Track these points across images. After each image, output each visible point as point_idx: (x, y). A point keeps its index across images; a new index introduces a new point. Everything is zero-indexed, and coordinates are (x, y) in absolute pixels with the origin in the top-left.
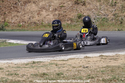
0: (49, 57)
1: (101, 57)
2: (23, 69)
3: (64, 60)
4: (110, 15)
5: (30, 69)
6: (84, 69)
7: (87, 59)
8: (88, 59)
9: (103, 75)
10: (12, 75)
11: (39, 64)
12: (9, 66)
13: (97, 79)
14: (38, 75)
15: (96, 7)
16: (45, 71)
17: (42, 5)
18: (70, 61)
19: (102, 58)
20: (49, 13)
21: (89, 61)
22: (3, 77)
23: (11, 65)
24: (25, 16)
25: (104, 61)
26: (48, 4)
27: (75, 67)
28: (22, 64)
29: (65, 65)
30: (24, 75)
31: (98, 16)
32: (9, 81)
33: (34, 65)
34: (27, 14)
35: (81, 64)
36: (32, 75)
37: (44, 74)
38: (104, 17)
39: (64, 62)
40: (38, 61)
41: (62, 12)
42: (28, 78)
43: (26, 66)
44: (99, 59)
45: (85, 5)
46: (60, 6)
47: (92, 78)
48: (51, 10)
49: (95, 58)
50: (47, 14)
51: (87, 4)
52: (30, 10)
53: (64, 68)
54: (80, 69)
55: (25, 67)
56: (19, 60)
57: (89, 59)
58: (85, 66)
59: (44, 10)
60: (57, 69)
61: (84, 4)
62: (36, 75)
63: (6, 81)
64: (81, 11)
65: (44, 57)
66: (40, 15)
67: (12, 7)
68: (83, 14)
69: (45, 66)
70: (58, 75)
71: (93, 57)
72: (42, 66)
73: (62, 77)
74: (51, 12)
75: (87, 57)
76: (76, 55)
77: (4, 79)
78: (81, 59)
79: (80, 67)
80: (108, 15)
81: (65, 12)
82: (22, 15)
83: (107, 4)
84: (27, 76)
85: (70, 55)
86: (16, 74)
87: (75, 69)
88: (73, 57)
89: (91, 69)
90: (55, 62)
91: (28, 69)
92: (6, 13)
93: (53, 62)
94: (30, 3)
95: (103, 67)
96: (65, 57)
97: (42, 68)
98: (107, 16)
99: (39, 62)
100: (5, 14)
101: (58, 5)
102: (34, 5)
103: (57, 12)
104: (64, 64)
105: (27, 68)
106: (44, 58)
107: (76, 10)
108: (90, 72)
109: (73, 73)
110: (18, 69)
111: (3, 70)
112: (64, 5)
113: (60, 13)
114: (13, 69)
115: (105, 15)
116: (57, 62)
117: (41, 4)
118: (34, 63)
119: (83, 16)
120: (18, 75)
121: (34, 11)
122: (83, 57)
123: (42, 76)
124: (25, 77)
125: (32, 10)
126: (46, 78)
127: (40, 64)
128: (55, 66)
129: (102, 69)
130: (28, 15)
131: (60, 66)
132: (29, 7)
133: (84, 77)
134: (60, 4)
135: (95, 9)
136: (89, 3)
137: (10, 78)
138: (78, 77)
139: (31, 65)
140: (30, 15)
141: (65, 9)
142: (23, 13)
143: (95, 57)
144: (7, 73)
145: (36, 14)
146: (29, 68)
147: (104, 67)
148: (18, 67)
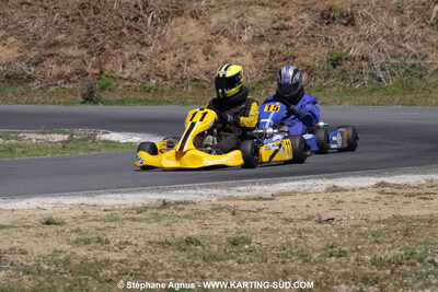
0: (217, 187)
1: (379, 189)
2: (128, 223)
3: (260, 199)
4: (431, 56)
5: (150, 226)
6: (318, 226)
7: (333, 196)
8: (337, 194)
9: (377, 246)
10: (87, 242)
11: (180, 209)
12: (85, 216)
13: (357, 260)
14: (170, 244)
15: (387, 32)
16: (195, 233)
17: (219, 22)
18: (281, 200)
19: (383, 192)
20: (241, 49)
21: (339, 202)
22: (58, 249)
23: (90, 212)
24: (163, 59)
25: (387, 200)
26: (236, 21)
27: (292, 221)
28: (127, 210)
29: (261, 215)
30: (127, 243)
31: (396, 58)
32: (78, 262)
33: (163, 212)
34: (172, 53)
35: (313, 211)
36: (151, 242)
37: (189, 241)
38: (413, 61)
39: (261, 204)
40: (180, 198)
41: (282, 47)
42: (139, 253)
43: (140, 216)
44: (373, 196)
45: (353, 25)
46: (275, 26)
47: (342, 254)
48: (245, 38)
49: (360, 192)
50: (233, 52)
51: (359, 21)
52: (180, 40)
53: (257, 223)
54: (308, 224)
55: (134, 220)
56: (118, 196)
57: (340, 196)
58: (325, 218)
59: (225, 41)
60: (232, 226)
61: (351, 22)
62: (165, 244)
63: (67, 262)
64: (341, 44)
65: (201, 187)
66: (212, 55)
67: (125, 30)
68: (348, 51)
69: (198, 214)
70: (234, 243)
71: (354, 190)
72: (186, 217)
73: (246, 250)
74: (246, 46)
75: (335, 189)
76: (301, 183)
77: (62, 257)
78: (314, 196)
79: (309, 218)
80: (426, 56)
81: (292, 45)
82: (154, 55)
83: (424, 21)
84: (136, 245)
85: (285, 181)
86: (100, 241)
87: (292, 225)
88: (291, 189)
89: (342, 225)
90: (232, 204)
91: (141, 225)
92: (107, 46)
93: (224, 203)
94: (183, 19)
95: (378, 222)
96: (266, 187)
97: (187, 221)
98: (423, 59)
99: (181, 203)
100: (103, 49)
101: (268, 24)
102: (192, 23)
103: (264, 47)
104: (259, 210)
105: (140, 220)
106: (200, 191)
107: (327, 39)
108: (336, 235)
109: (281, 239)
110: (112, 224)
111: (62, 228)
112: (286, 24)
113: (273, 47)
114: (95, 224)
115: (414, 56)
116: (236, 203)
117: (214, 20)
118: (165, 204)
119: (347, 59)
120: (107, 242)
121: (193, 43)
122: (324, 188)
123: (184, 246)
124: (129, 249)
125: (186, 38)
126: (195, 255)
127: (184, 209)
128: (230, 217)
129: (375, 228)
130: (175, 56)
131: (245, 215)
132: (177, 30)
133: (314, 251)
134: (274, 22)
135: (384, 38)
136: (367, 19)
137: (82, 252)
138: (295, 251)
139: (155, 211)
140: (179, 56)
141: (291, 37)
142: (160, 48)
143: (361, 188)
144: (74, 237)
145: (200, 51)
146: (147, 220)
147: (384, 222)
148: (113, 217)
